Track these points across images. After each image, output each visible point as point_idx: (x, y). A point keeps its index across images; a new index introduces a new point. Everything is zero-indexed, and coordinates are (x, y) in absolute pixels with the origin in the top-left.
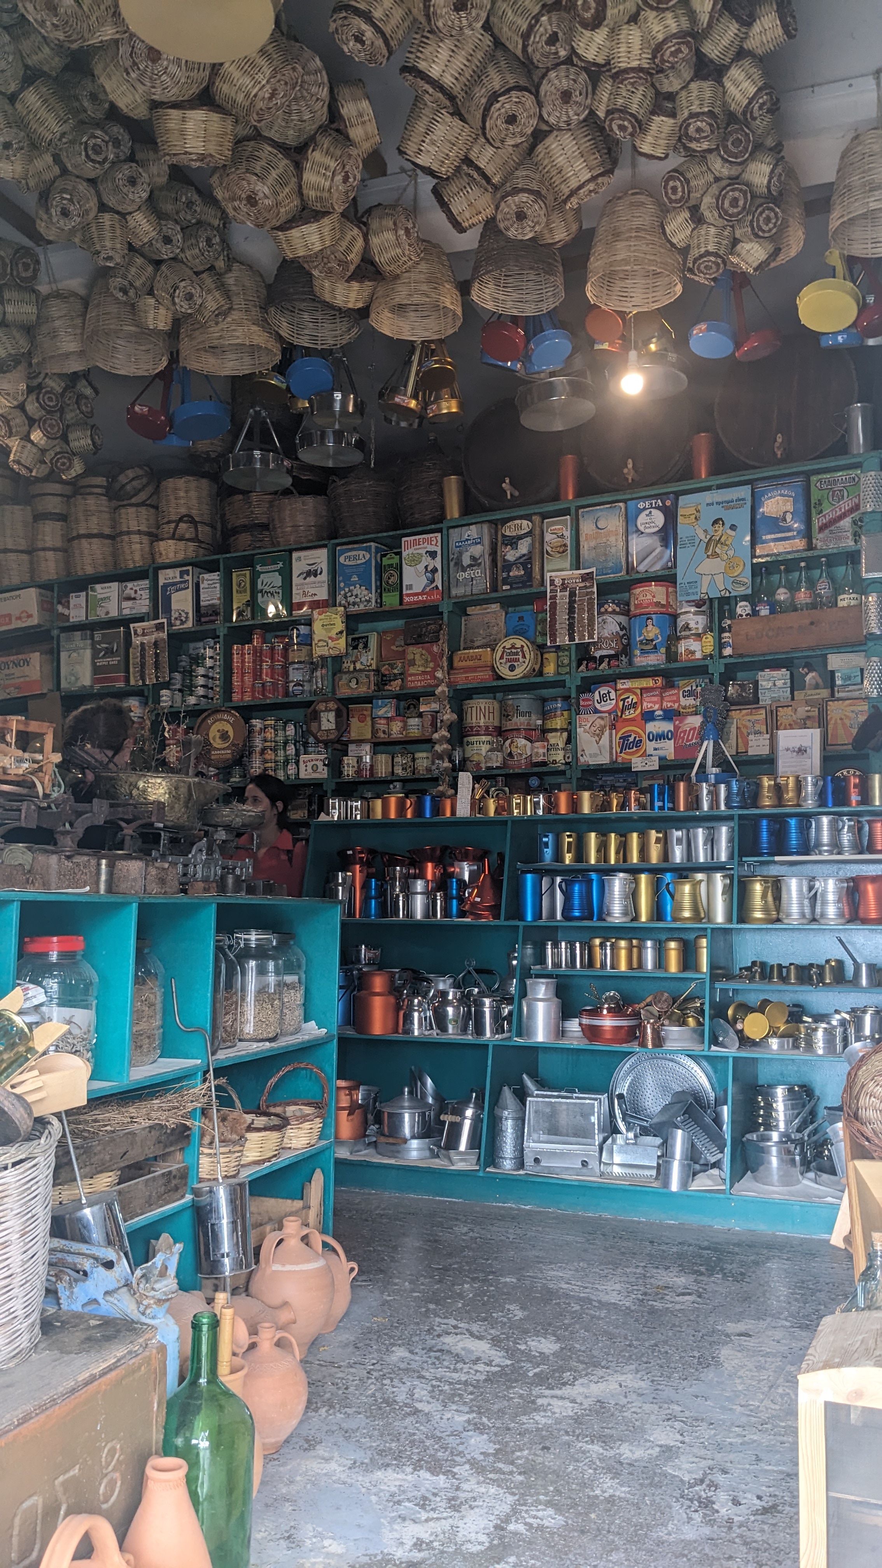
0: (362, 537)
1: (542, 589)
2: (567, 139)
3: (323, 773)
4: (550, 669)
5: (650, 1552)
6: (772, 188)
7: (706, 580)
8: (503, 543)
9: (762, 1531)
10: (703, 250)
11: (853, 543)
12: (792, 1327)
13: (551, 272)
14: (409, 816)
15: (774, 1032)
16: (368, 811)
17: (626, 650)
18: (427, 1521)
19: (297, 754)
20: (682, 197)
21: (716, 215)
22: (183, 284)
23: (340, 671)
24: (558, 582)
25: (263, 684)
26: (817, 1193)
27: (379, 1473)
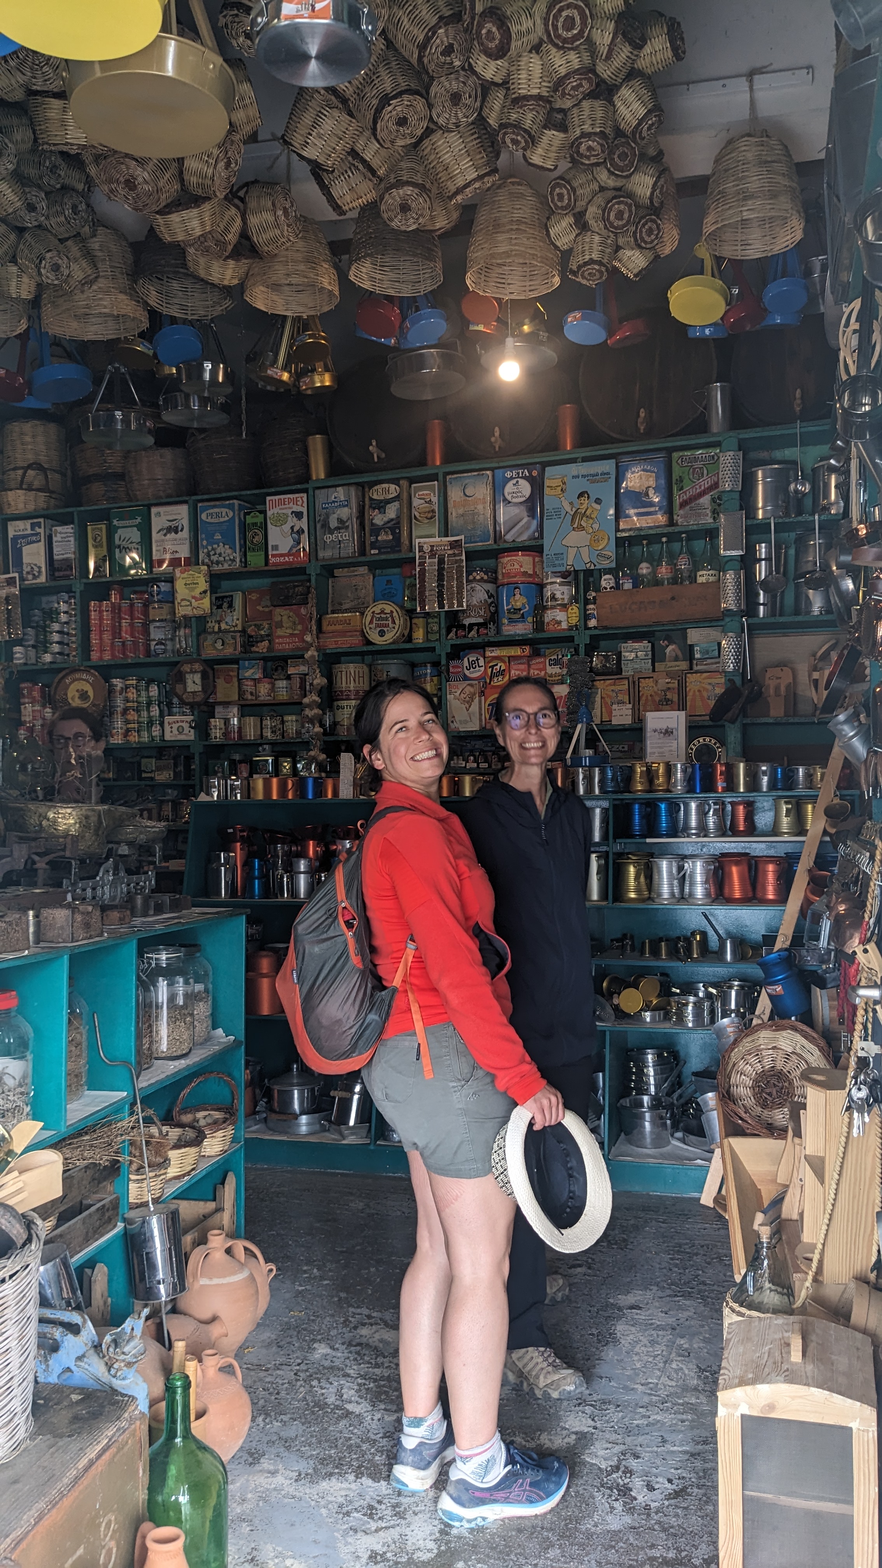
0: (224, 495)
1: (411, 555)
2: (453, 137)
3: (189, 735)
4: (419, 636)
5: (582, 1546)
6: (655, 199)
7: (572, 552)
8: (370, 507)
9: (677, 1515)
10: (587, 258)
11: (711, 521)
12: (676, 1296)
13: (431, 258)
14: (290, 797)
15: (647, 1007)
16: (248, 790)
17: (494, 618)
18: (377, 1531)
19: (162, 715)
20: (569, 205)
21: (602, 226)
22: (49, 255)
23: (205, 631)
24: (427, 548)
25: (123, 643)
26: (686, 1154)
27: (324, 1484)
